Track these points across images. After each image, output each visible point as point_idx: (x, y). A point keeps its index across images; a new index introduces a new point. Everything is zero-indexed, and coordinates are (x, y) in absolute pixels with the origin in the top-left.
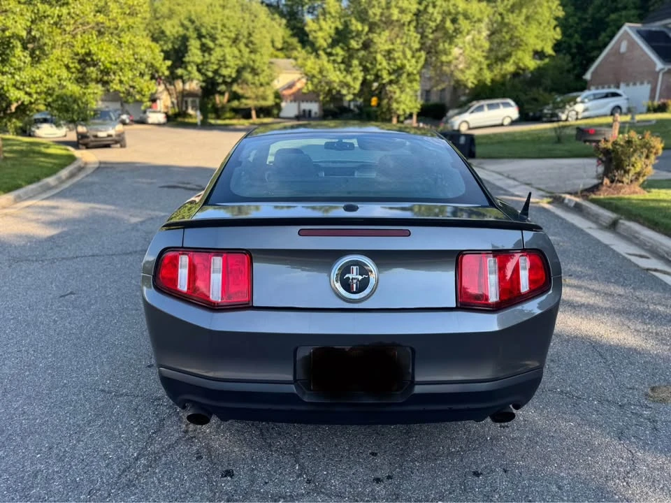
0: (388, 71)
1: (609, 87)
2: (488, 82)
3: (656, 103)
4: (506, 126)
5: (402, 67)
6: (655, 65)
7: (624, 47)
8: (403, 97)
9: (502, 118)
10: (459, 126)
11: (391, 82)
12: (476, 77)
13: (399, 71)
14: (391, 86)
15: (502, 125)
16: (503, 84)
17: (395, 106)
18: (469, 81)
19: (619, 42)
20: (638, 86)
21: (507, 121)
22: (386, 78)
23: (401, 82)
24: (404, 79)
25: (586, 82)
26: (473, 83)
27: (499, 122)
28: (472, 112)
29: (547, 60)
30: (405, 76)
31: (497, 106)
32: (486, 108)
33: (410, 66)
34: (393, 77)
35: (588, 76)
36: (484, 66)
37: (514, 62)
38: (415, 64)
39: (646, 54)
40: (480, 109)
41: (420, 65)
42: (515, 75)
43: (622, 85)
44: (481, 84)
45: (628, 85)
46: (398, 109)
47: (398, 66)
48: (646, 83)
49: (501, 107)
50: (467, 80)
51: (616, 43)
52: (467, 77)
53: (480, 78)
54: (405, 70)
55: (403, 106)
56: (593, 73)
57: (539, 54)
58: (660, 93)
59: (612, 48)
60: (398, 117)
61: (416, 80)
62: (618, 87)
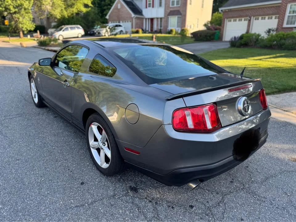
0: (13, 6)
1: (116, 22)
2: (66, 16)
3: (134, 30)
4: (80, 38)
5: (21, 5)
6: (131, 15)
7: (119, 7)
8: (24, 21)
9: (77, 34)
10: (59, 37)
11: (15, 13)
12: (60, 13)
13: (20, 6)
14: (16, 15)
15: (78, 37)
16: (73, 18)
17: (20, 26)
18: (58, 15)
19: (117, 4)
20: (127, 23)
21: (80, 36)
22: (13, 10)
23: (22, 13)
24: (23, 11)
25: (106, 19)
26: (59, 16)
27: (76, 36)
28: (63, 31)
29: (90, 9)
30: (23, 10)
31: (74, 28)
32: (69, 29)
33: (26, 5)
34: (16, 10)
35: (107, 17)
36: (63, 9)
37: (76, 8)
38: (29, 4)
39: (127, 10)
40: (67, 29)
41: (31, 5)
42: (77, 14)
43: (121, 22)
44: (63, 17)
45: (123, 22)
46: (22, 27)
47: (19, 4)
48: (129, 21)
49: (76, 29)
50: (56, 15)
51: (116, 4)
52: (57, 13)
53: (62, 14)
54: (23, 7)
55: (25, 26)
56: (109, 16)
57: (86, 6)
58: (135, 26)
59: (115, 6)
60: (23, 32)
61: (30, 13)
62: (119, 22)
